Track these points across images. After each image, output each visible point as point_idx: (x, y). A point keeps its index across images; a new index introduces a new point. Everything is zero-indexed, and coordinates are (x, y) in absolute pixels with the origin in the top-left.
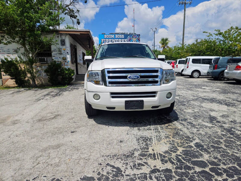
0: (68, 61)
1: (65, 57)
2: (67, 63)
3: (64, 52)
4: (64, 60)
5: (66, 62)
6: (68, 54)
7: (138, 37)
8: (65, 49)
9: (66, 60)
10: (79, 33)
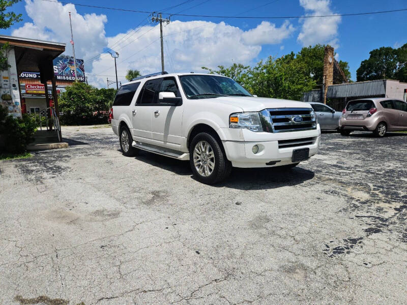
0: (16, 103)
1: (9, 94)
2: (14, 106)
3: (6, 83)
4: (7, 100)
5: (10, 104)
6: (16, 89)
7: (79, 64)
8: (7, 78)
9: (10, 101)
10: (40, 48)
